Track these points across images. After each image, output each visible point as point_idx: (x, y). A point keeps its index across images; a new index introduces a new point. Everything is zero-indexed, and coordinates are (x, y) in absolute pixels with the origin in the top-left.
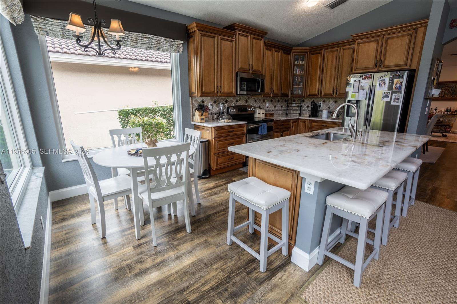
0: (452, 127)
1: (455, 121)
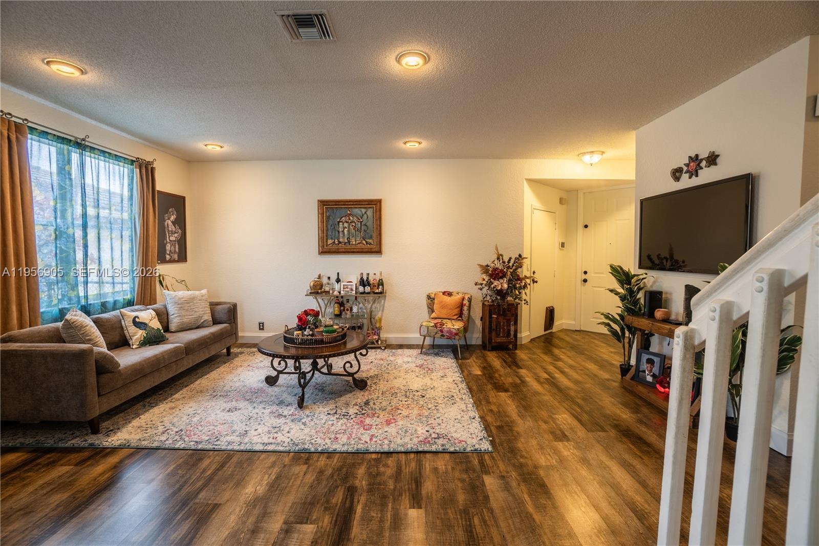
0: (380, 329)
1: (383, 311)
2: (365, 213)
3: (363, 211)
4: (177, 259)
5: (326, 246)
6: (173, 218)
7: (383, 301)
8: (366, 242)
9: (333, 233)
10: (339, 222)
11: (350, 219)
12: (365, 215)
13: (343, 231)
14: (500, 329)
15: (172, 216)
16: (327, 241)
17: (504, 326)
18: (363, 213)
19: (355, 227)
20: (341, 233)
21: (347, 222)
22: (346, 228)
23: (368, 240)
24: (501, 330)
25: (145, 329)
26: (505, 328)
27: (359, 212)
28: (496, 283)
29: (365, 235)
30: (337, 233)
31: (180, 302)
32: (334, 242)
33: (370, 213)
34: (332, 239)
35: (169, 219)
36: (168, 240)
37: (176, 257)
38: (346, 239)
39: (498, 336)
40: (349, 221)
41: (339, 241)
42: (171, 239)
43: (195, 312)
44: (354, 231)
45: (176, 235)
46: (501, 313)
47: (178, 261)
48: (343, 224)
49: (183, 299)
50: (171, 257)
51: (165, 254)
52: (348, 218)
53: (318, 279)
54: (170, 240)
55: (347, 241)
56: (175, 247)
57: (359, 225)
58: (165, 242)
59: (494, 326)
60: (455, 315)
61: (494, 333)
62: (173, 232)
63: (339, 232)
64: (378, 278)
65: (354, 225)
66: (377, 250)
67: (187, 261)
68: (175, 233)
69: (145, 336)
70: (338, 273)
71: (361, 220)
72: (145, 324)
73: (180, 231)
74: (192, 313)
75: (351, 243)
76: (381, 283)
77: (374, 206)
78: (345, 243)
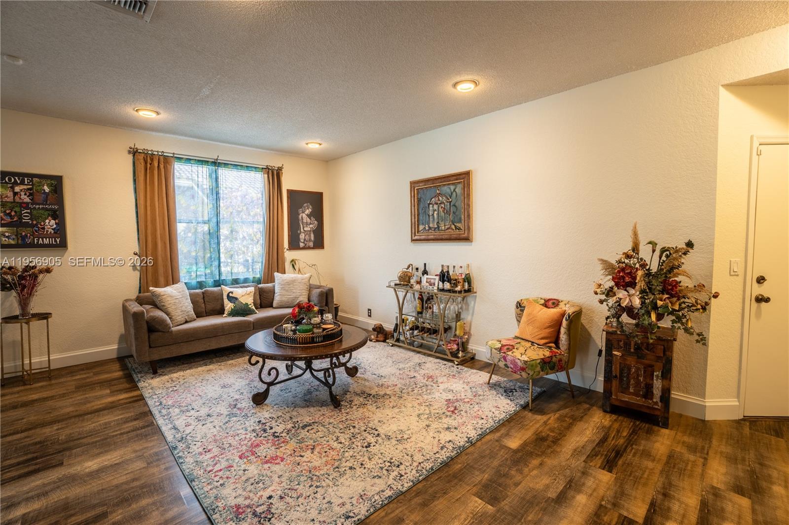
2: (454, 190)
3: (452, 187)
4: (312, 246)
5: (418, 233)
6: (307, 212)
7: (473, 303)
8: (455, 226)
9: (424, 218)
10: (429, 204)
11: (439, 200)
12: (454, 193)
13: (433, 215)
14: (628, 377)
15: (307, 210)
16: (418, 227)
17: (638, 376)
18: (452, 191)
19: (444, 208)
20: (431, 217)
21: (436, 204)
22: (435, 210)
23: (457, 225)
24: (632, 382)
25: (234, 303)
26: (641, 379)
27: (448, 190)
28: (621, 294)
29: (454, 218)
30: (427, 216)
31: (283, 283)
32: (425, 228)
33: (459, 189)
34: (423, 224)
35: (303, 213)
36: (302, 230)
37: (311, 244)
38: (435, 224)
39: (625, 390)
40: (439, 202)
41: (429, 227)
42: (305, 229)
43: (294, 293)
44: (443, 214)
45: (311, 226)
46: (632, 350)
47: (314, 248)
48: (433, 207)
49: (286, 281)
50: (306, 244)
51: (299, 243)
52: (437, 198)
53: (407, 269)
54: (305, 231)
55: (436, 226)
56: (310, 236)
57: (449, 206)
58: (299, 232)
59: (616, 370)
60: (542, 338)
61: (615, 383)
62: (308, 224)
63: (429, 216)
64: (465, 271)
65: (443, 206)
66: (464, 237)
67: (324, 248)
68: (311, 224)
69: (233, 308)
70: (425, 264)
71: (450, 200)
72: (236, 299)
73: (316, 222)
74: (290, 294)
75: (440, 228)
76: (468, 279)
77: (462, 180)
78: (435, 228)
